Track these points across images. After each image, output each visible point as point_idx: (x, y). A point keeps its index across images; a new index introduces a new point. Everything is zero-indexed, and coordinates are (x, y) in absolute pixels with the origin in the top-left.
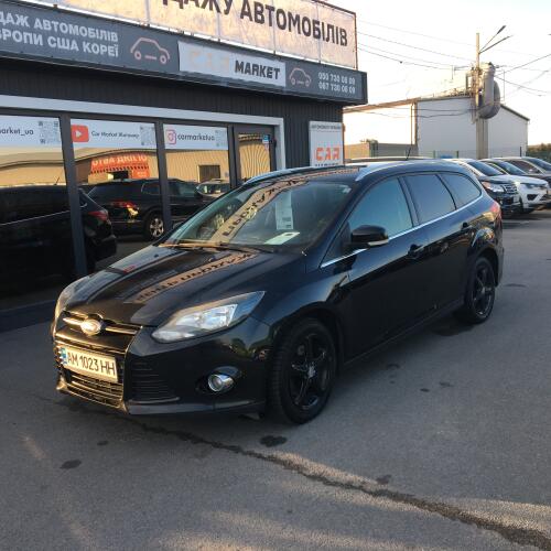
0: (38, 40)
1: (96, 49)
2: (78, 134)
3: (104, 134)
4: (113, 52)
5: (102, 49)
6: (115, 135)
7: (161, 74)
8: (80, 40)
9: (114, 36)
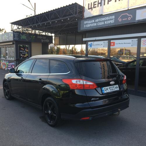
0: (95, 24)
1: (108, 22)
2: (112, 44)
3: (119, 44)
4: (112, 21)
5: (109, 22)
6: (123, 44)
7: (128, 23)
8: (104, 21)
9: (113, 17)
